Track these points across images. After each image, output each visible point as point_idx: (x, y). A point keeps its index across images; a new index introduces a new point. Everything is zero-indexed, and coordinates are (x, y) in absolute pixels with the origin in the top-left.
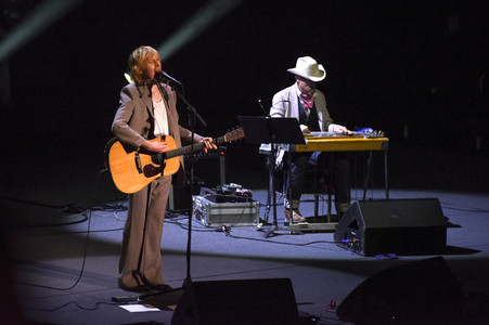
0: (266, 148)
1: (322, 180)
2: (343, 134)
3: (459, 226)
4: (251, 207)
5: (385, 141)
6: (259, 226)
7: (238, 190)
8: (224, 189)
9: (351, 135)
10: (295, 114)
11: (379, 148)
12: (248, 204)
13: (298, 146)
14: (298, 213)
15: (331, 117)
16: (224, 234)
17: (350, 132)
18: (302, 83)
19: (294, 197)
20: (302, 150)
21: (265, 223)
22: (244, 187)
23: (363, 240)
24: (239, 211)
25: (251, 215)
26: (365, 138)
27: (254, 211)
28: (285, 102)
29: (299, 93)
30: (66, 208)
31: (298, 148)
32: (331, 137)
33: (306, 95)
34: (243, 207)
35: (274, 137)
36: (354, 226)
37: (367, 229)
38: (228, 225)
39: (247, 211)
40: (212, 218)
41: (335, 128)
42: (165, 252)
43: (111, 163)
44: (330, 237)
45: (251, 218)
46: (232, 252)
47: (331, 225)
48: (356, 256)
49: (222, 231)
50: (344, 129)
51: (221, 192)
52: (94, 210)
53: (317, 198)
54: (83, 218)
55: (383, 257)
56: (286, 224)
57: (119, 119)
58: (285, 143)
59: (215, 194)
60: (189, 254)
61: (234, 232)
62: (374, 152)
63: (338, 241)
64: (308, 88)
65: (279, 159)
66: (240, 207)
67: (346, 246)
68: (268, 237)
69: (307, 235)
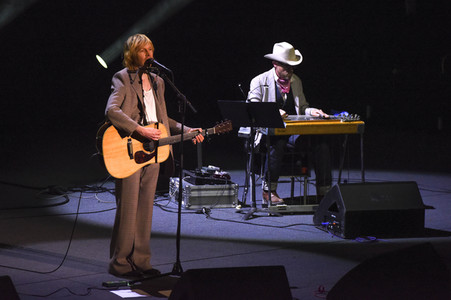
0: (246, 131)
1: (299, 162)
2: (320, 117)
3: (432, 208)
4: (230, 189)
5: (361, 125)
6: (238, 207)
7: (217, 173)
8: (203, 171)
9: (328, 119)
10: (272, 98)
11: (355, 131)
12: (227, 186)
13: (276, 129)
14: (276, 195)
15: (307, 101)
16: (204, 216)
17: (327, 116)
18: (279, 68)
19: (272, 180)
20: (280, 134)
21: (243, 205)
22: (222, 169)
23: (343, 223)
24: (219, 193)
25: (230, 197)
26: (342, 122)
27: (233, 193)
28: (263, 86)
29: (277, 78)
30: (47, 190)
31: (277, 132)
32: (308, 120)
33: (283, 80)
34: (222, 189)
35: (254, 120)
36: (334, 209)
37: (347, 212)
38: (207, 207)
39: (226, 193)
40: (192, 200)
41: (312, 112)
42: (154, 236)
43: (104, 147)
44: (309, 219)
45: (229, 200)
46: (214, 234)
47: (309, 207)
48: (336, 239)
49: (202, 213)
50: (320, 112)
51: (200, 174)
52: (75, 191)
53: (293, 179)
54: (64, 200)
55: (362, 240)
56: (265, 206)
57: (112, 103)
58: (264, 126)
59: (194, 176)
60: (178, 237)
61: (214, 213)
62: (350, 135)
63: (317, 223)
64: (285, 73)
65: (257, 142)
66: (219, 189)
67: (326, 228)
68: (248, 219)
69: (285, 217)
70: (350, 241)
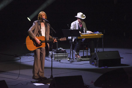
0: (70, 38)
1: (85, 46)
2: (91, 33)
3: (123, 58)
10: (77, 28)
12: (65, 53)
14: (79, 56)
15: (87, 29)
16: (59, 62)
17: (93, 33)
18: (79, 20)
19: (78, 51)
20: (80, 38)
21: (70, 59)
22: (63, 49)
23: (98, 63)
26: (97, 35)
28: (75, 25)
29: (78, 23)
30: (15, 56)
32: (87, 34)
33: (80, 23)
35: (72, 35)
36: (95, 59)
37: (99, 60)
38: (60, 59)
39: (65, 55)
40: (55, 58)
42: (45, 68)
44: (88, 62)
47: (88, 59)
48: (96, 68)
51: (57, 50)
53: (84, 51)
54: (20, 58)
55: (104, 68)
56: (76, 59)
58: (75, 36)
60: (52, 68)
61: (62, 61)
62: (99, 38)
63: (91, 63)
64: (81, 21)
65: (73, 41)
67: (93, 65)
70: (100, 68)
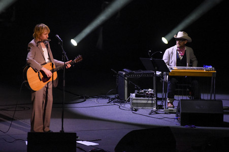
4: (152, 100)
5: (214, 73)
6: (154, 109)
7: (147, 92)
11: (211, 75)
12: (151, 99)
19: (171, 97)
24: (146, 102)
25: (152, 104)
26: (205, 71)
27: (153, 102)
31: (170, 74)
34: (148, 100)
35: (156, 68)
39: (150, 102)
40: (133, 104)
68: (150, 114)
69: (171, 114)
70: (182, 127)
